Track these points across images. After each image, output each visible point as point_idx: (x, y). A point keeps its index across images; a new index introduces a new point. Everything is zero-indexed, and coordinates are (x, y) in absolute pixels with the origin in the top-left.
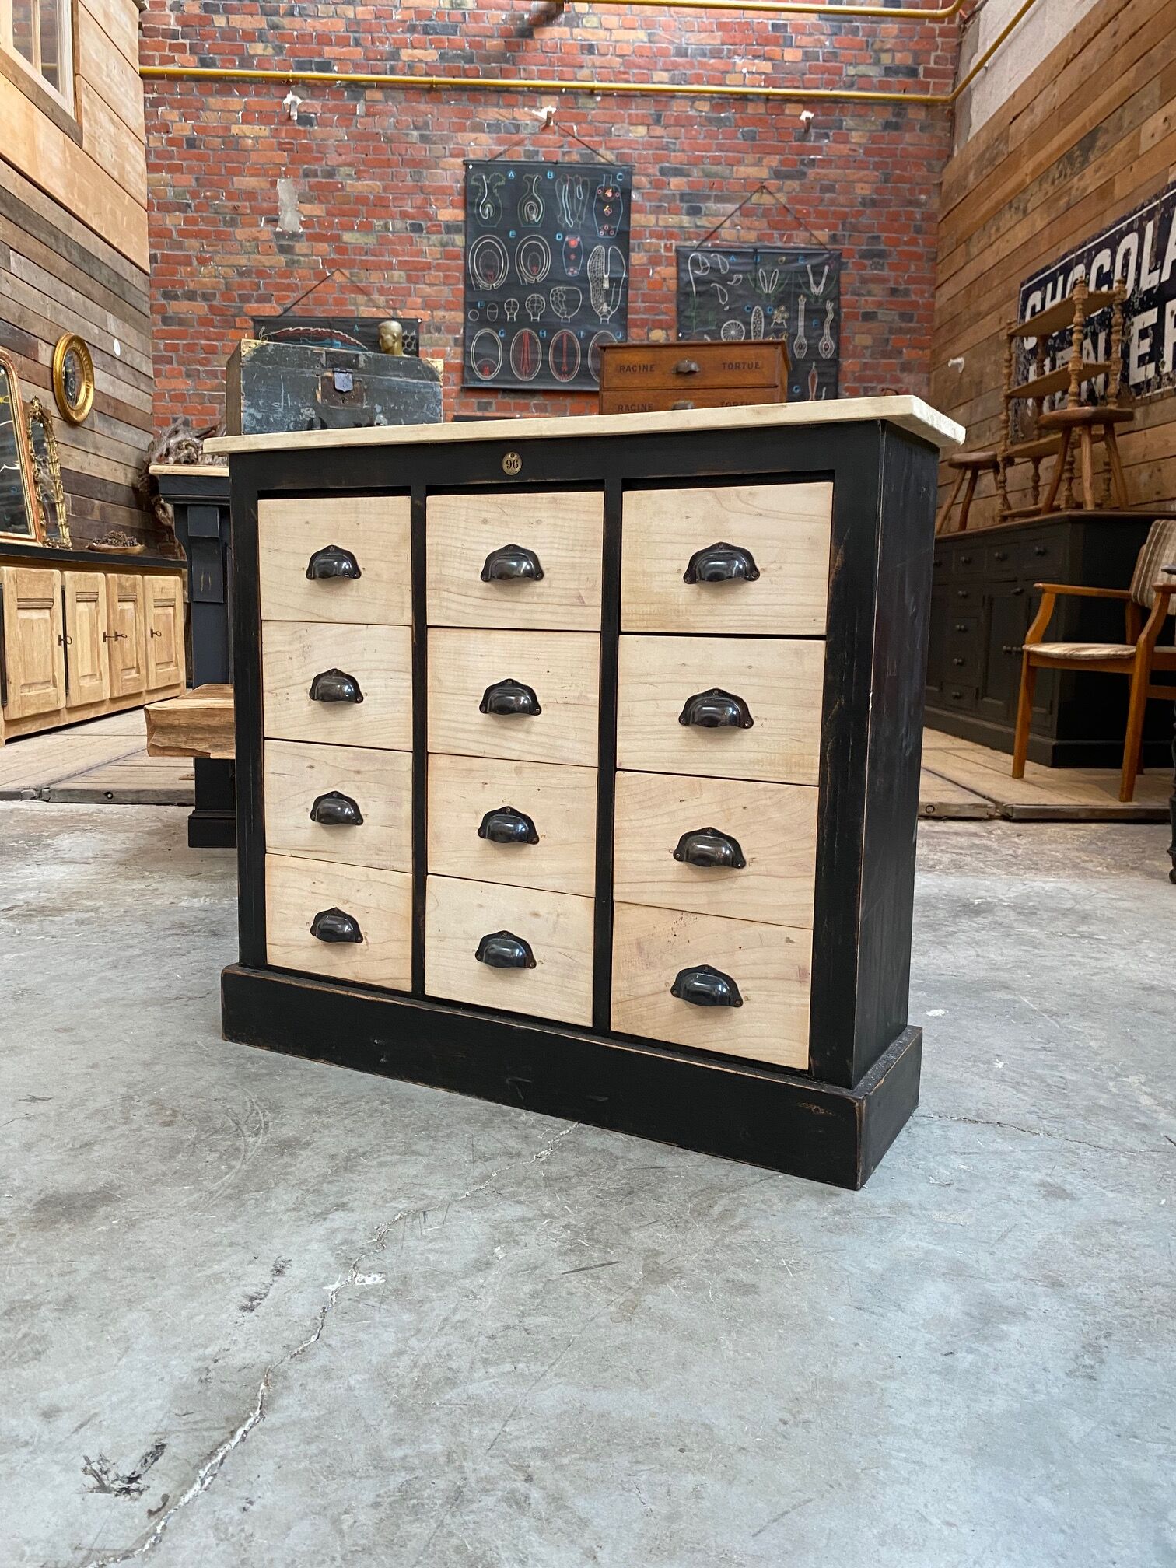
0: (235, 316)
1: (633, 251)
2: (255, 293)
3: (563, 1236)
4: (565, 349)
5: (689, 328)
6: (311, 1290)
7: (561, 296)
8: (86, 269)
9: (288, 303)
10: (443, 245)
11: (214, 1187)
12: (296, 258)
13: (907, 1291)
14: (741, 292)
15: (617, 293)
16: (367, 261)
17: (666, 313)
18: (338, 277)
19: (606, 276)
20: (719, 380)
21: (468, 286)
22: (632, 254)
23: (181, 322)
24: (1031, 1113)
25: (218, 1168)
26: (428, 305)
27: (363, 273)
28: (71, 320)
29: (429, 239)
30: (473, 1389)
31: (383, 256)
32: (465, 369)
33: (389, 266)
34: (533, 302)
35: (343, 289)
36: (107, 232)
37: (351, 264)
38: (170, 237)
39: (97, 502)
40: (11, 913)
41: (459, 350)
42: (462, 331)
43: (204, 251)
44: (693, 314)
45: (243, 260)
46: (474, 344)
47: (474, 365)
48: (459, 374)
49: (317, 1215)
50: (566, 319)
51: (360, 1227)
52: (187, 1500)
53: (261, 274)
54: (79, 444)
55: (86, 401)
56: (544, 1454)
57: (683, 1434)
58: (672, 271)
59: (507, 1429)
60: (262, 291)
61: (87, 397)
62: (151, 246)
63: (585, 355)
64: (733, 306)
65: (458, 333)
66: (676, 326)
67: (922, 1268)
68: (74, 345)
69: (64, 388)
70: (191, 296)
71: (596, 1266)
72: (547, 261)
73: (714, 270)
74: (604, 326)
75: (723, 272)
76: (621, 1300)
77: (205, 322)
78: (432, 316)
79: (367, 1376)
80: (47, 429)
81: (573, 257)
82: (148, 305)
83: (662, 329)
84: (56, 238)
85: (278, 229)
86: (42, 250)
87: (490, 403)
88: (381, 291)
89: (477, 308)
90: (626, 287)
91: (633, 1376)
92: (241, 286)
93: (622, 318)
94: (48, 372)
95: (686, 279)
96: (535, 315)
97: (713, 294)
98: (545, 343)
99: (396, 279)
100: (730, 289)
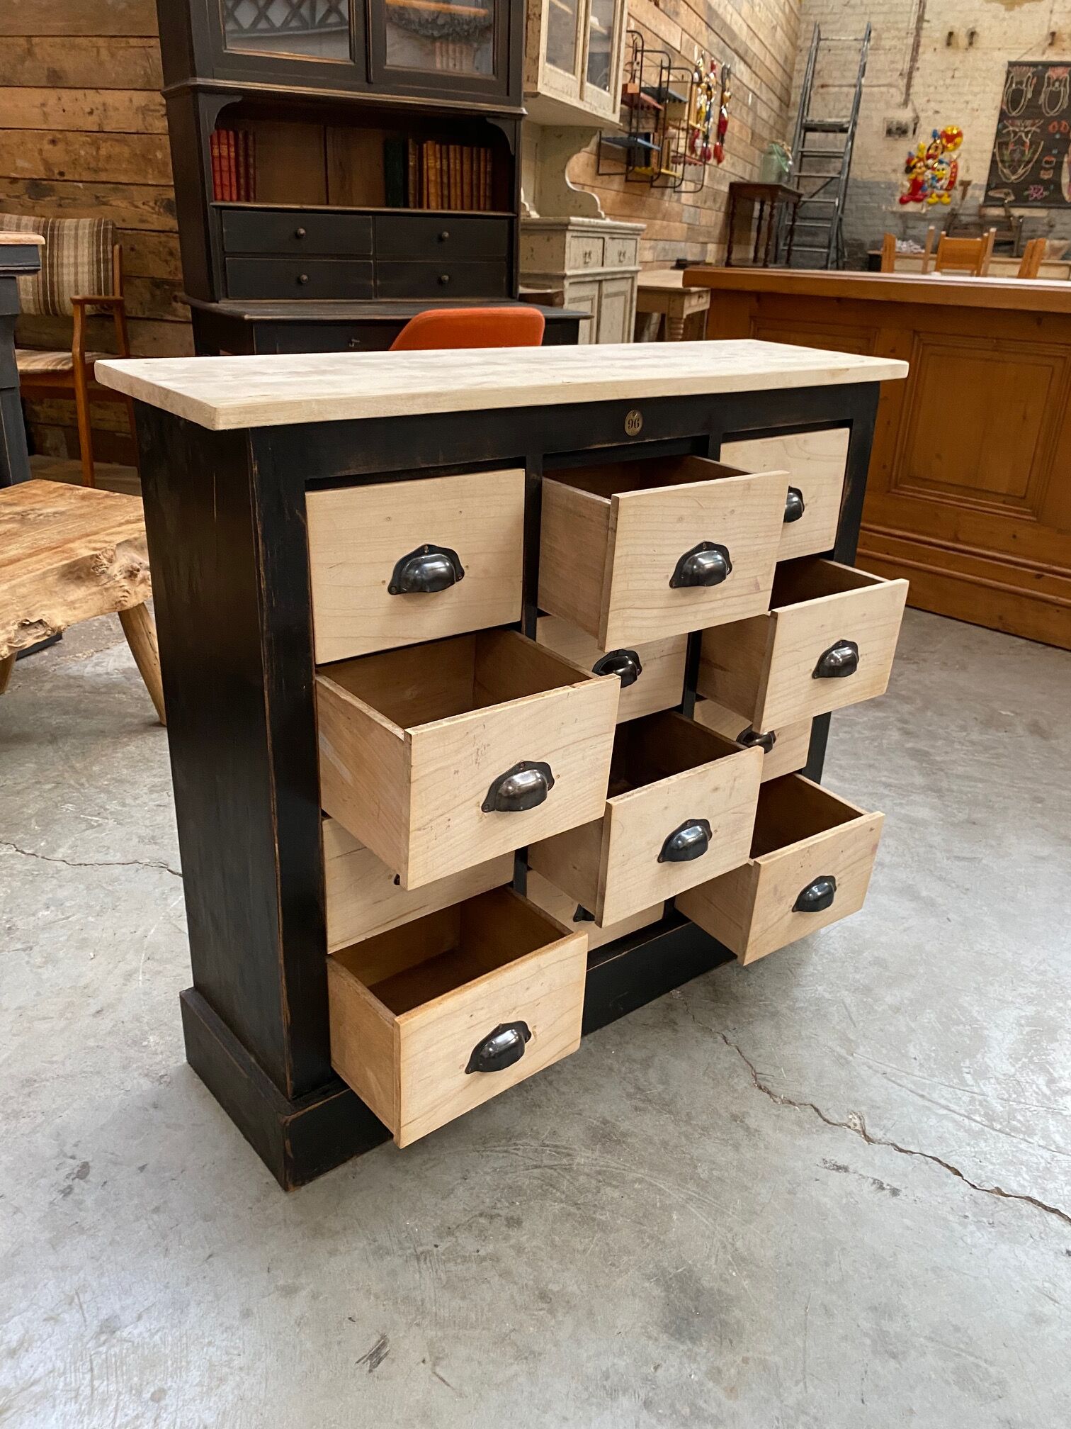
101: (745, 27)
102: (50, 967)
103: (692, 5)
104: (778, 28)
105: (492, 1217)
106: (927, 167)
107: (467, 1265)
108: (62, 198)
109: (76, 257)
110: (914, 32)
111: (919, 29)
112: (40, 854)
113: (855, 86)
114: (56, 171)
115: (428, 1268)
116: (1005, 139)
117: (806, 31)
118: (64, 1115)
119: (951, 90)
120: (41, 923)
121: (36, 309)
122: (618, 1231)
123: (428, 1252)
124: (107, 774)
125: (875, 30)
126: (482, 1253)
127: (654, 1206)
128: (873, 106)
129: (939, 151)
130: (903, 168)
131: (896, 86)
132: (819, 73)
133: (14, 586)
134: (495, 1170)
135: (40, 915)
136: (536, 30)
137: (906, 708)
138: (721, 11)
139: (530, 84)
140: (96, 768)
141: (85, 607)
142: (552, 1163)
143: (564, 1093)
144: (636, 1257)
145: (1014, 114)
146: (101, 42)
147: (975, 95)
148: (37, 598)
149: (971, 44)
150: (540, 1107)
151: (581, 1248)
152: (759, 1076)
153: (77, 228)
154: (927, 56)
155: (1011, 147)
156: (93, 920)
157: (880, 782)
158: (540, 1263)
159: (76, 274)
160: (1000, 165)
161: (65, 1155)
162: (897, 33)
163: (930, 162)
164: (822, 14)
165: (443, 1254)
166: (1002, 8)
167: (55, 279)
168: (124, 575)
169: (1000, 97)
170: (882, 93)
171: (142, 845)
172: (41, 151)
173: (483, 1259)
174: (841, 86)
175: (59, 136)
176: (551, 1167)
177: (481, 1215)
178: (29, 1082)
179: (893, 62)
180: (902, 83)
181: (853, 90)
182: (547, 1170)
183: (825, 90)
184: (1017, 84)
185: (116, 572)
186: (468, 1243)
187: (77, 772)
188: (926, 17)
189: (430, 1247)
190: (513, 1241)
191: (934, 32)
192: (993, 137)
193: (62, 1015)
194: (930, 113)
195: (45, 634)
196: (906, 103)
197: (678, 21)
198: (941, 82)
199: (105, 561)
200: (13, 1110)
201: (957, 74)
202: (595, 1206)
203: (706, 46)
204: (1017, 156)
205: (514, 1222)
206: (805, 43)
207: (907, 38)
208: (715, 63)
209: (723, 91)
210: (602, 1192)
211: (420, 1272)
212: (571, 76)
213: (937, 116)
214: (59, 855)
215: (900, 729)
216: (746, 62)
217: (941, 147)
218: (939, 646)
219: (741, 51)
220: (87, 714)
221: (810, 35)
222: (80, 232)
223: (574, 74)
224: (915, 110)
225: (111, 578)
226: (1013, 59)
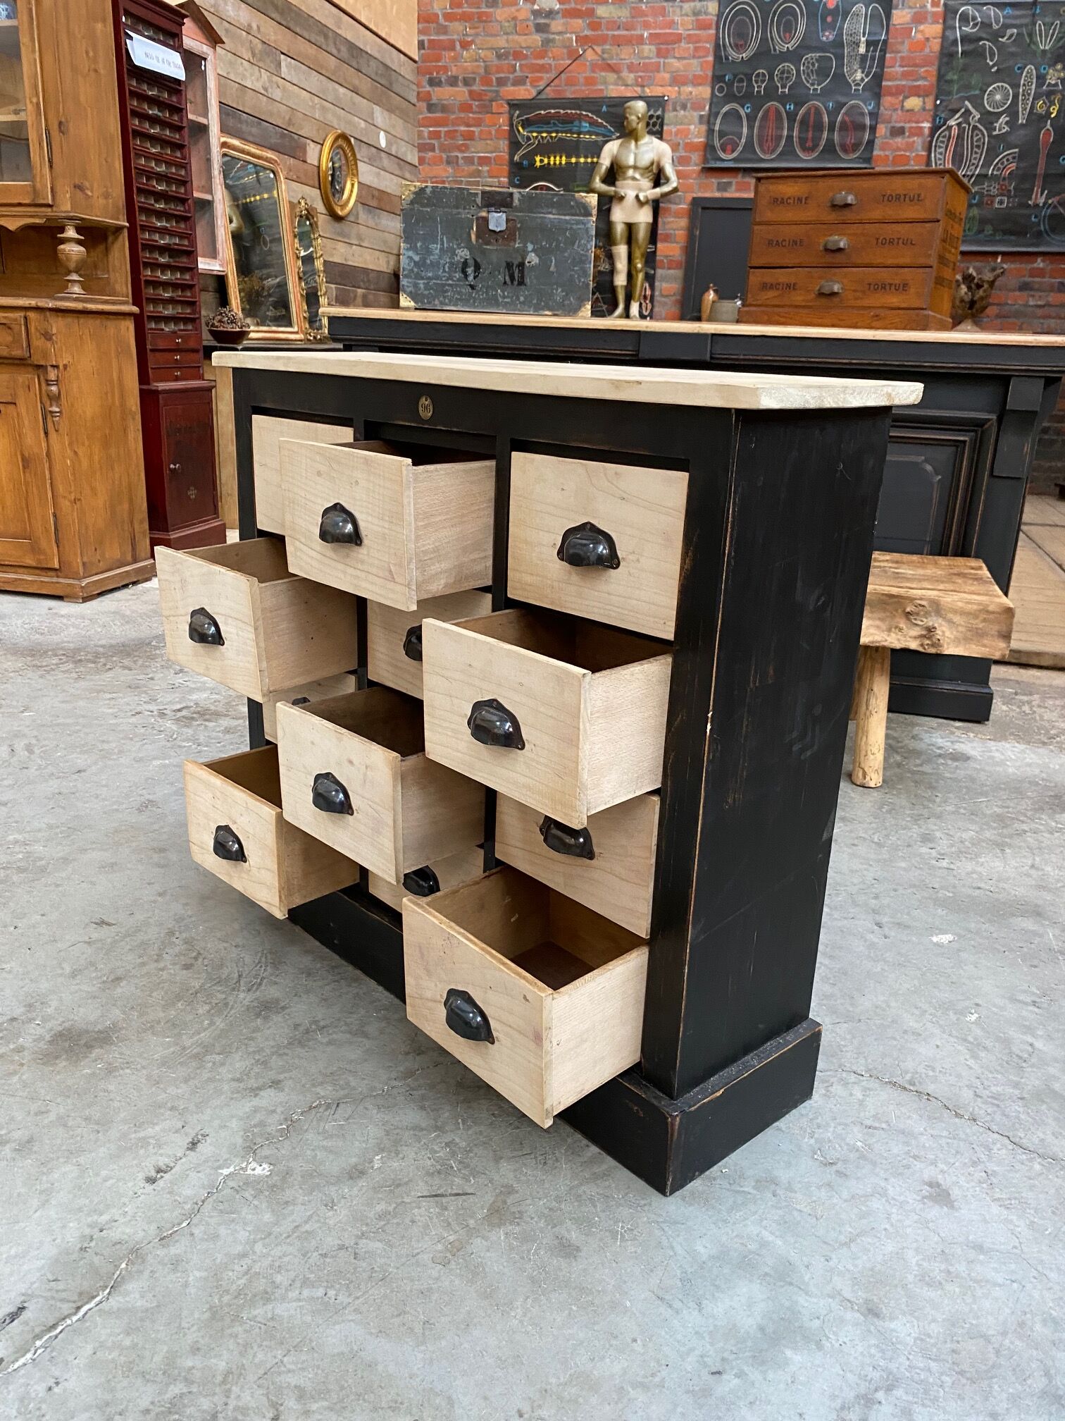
0: (491, 101)
1: (896, 8)
2: (511, 76)
3: (441, 1154)
4: (811, 123)
5: (950, 93)
6: (208, 1171)
7: (813, 65)
8: (354, 64)
9: (542, 85)
10: (696, 13)
11: (188, 1043)
12: (552, 37)
13: (717, 1287)
14: (1013, 49)
15: (873, 58)
16: (619, 36)
17: (924, 78)
18: (590, 55)
19: (863, 39)
20: (877, 214)
21: (718, 57)
22: (894, 12)
23: (444, 109)
24: (969, 1087)
25: (202, 1022)
26: (677, 81)
27: (615, 49)
28: (339, 118)
29: (681, 7)
30: (281, 1309)
31: (635, 30)
32: (708, 148)
33: (640, 40)
34: (783, 73)
35: (594, 67)
36: (376, 25)
37: (603, 40)
38: (437, 23)
39: (359, 290)
40: (179, 714)
41: (704, 128)
42: (707, 108)
43: (467, 35)
44: (955, 77)
45: (501, 42)
46: (718, 121)
47: (717, 143)
48: (701, 153)
49: (252, 1090)
50: (815, 90)
51: (279, 1110)
52: (16, 1367)
53: (517, 55)
54: (344, 237)
55: (350, 195)
56: (301, 1394)
57: (426, 1405)
58: (938, 28)
59: (285, 1359)
60: (518, 73)
61: (352, 191)
62: (420, 32)
63: (831, 128)
64: (1001, 67)
65: (703, 109)
66: (934, 91)
67: (746, 1264)
68: (340, 142)
69: (330, 186)
70: (453, 82)
71: (451, 1195)
72: (802, 27)
73: (986, 25)
74: (856, 96)
75: (995, 27)
76: (451, 1238)
77: (465, 108)
78: (679, 93)
79: (204, 1274)
80: (313, 226)
81: (829, 19)
82: (415, 94)
83: (919, 96)
84: (326, 37)
85: (536, 7)
86: (312, 50)
87: (730, 183)
88: (631, 68)
89: (724, 82)
90: (884, 51)
91: (418, 1328)
92: (499, 69)
93: (876, 87)
94: (316, 169)
95: (952, 38)
96: (784, 86)
97: (980, 54)
98: (792, 117)
99: (646, 55)
100: (1001, 47)
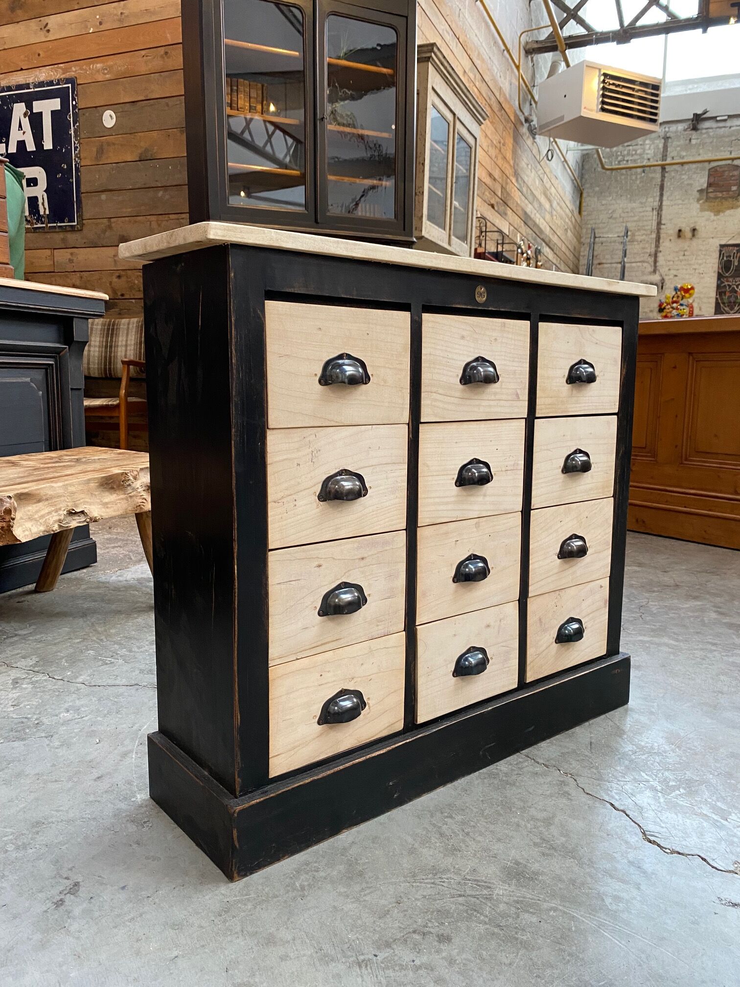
101: (548, 228)
102: (65, 748)
103: (515, 210)
104: (569, 231)
105: (424, 934)
106: (673, 308)
107: (404, 972)
108: (121, 310)
109: (127, 341)
110: (656, 231)
111: (659, 229)
112: (66, 680)
113: (620, 263)
114: (119, 294)
115: (369, 974)
116: (723, 290)
117: (587, 233)
118: (63, 848)
119: (683, 263)
120: (61, 721)
121: (99, 374)
122: (539, 948)
123: (369, 960)
124: (120, 634)
125: (631, 231)
126: (417, 962)
127: (570, 929)
128: (633, 274)
129: (680, 299)
130: (657, 309)
131: (648, 262)
132: (596, 256)
133: (67, 485)
134: (424, 897)
135: (61, 715)
136: (421, 201)
137: (718, 599)
138: (532, 216)
139: (417, 232)
140: (113, 631)
141: (115, 507)
142: (474, 893)
143: (479, 842)
144: (559, 971)
145: (727, 275)
146: (153, 218)
147: (700, 265)
148: (82, 496)
149: (694, 235)
150: (460, 851)
151: (507, 962)
152: (647, 833)
153: (129, 324)
154: (665, 245)
155: (728, 294)
156: (101, 719)
157: (707, 642)
158: (471, 973)
159: (126, 351)
160: (722, 305)
161: (61, 876)
162: (644, 232)
163: (675, 305)
164: (596, 223)
165: (382, 963)
166: (712, 214)
167: (113, 355)
168: (144, 488)
169: (716, 266)
170: (639, 267)
171: (142, 675)
172: (111, 283)
173: (418, 968)
174: (611, 263)
175: (122, 273)
176: (474, 896)
177: (414, 932)
178: (38, 823)
179: (643, 248)
180: (651, 260)
181: (619, 266)
182: (470, 898)
183: (601, 266)
184: (727, 257)
185: (138, 486)
186: (405, 955)
187: (99, 633)
188: (663, 222)
189: (371, 957)
190: (444, 954)
191: (669, 229)
192: (715, 289)
193: (70, 779)
194: (671, 277)
195: (85, 521)
196: (655, 271)
197: (507, 218)
198: (677, 259)
199: (131, 478)
200: (24, 843)
201: (686, 253)
202: (516, 928)
203: (525, 234)
204: (732, 299)
205: (443, 939)
206: (586, 240)
207: (651, 234)
208: (531, 245)
209: (537, 261)
210: (521, 917)
211: (362, 977)
212: (443, 231)
213: (676, 278)
214: (80, 680)
215: (715, 612)
216: (550, 247)
217: (681, 296)
218: (733, 566)
219: (547, 240)
220: (110, 602)
221: (590, 236)
222: (131, 326)
223: (444, 230)
224: (661, 275)
225: (134, 489)
226: (723, 243)
